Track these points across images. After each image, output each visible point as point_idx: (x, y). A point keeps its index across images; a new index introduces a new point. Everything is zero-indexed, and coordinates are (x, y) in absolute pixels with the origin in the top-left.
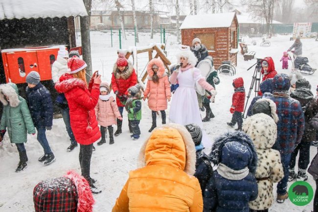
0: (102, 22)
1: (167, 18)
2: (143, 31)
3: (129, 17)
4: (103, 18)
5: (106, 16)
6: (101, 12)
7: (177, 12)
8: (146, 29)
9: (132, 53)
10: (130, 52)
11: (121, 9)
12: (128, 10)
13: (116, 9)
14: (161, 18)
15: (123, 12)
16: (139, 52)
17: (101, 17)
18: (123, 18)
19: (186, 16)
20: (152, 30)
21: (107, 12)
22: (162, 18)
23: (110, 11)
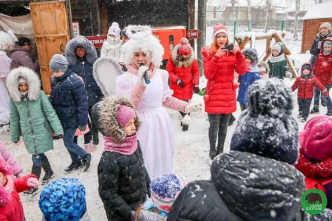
0: (215, 17)
1: (284, 14)
2: (256, 28)
3: (243, 13)
4: (217, 14)
5: (219, 12)
6: (215, 8)
7: (297, 6)
8: (260, 25)
9: (251, 39)
10: (249, 36)
11: (236, 5)
12: (243, 5)
13: (230, 5)
14: (276, 14)
15: (238, 7)
16: (257, 38)
17: (215, 12)
18: (237, 14)
19: (306, 12)
20: (267, 26)
21: (221, 8)
22: (278, 15)
23: (224, 7)
